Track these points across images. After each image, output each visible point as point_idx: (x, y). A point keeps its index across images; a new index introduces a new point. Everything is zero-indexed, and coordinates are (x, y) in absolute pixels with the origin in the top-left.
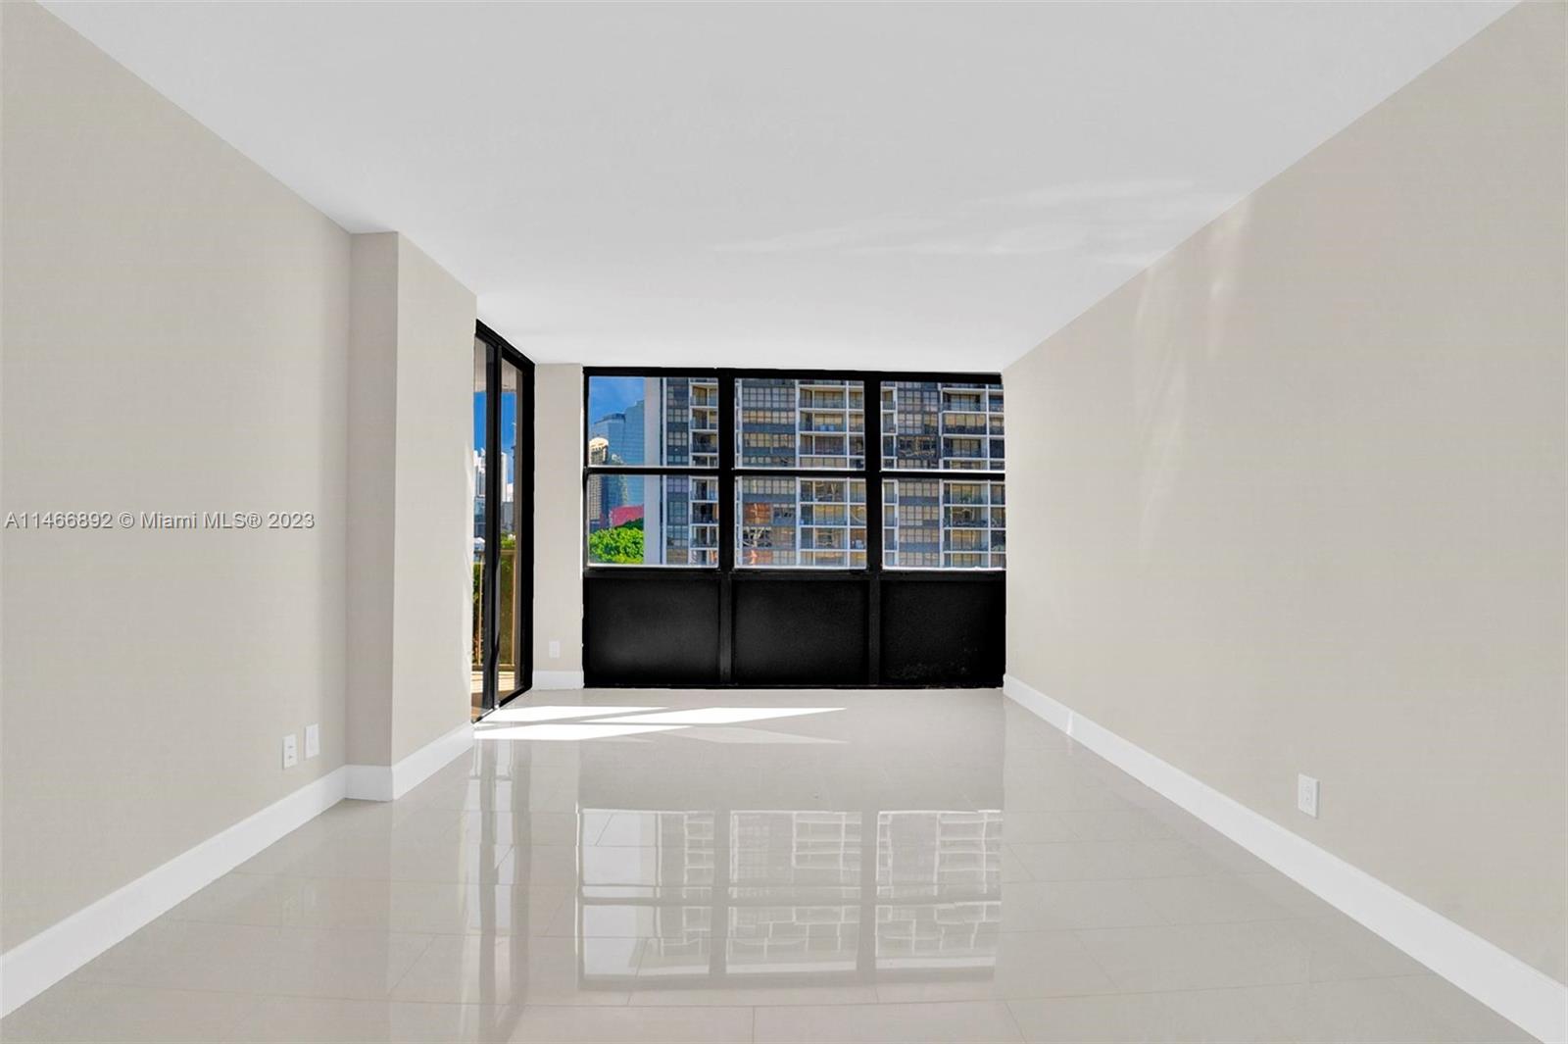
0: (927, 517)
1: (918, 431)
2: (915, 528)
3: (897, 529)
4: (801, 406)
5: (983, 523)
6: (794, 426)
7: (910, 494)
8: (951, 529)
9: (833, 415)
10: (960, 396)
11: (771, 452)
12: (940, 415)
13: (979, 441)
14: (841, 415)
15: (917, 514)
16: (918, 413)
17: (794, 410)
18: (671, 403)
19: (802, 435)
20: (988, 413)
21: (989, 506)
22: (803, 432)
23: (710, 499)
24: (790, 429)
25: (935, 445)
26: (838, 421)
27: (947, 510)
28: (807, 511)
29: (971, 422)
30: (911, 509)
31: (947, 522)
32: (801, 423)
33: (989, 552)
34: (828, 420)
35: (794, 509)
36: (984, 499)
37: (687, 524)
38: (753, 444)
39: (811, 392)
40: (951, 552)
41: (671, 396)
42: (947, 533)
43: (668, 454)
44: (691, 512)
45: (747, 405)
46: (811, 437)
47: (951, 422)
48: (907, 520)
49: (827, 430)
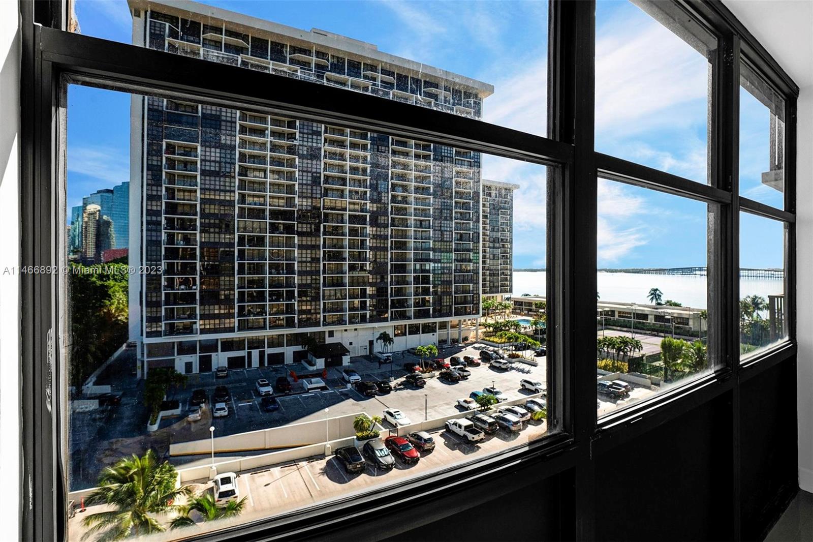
0: (314, 256)
1: (309, 208)
2: (306, 262)
3: (296, 263)
4: (238, 190)
5: (345, 259)
6: (234, 201)
7: (304, 243)
8: (327, 262)
9: (259, 196)
10: (333, 190)
11: (219, 216)
12: (322, 199)
13: (342, 215)
14: (264, 197)
15: (307, 255)
16: (310, 197)
17: (234, 192)
18: (150, 182)
19: (239, 207)
20: (348, 200)
21: (348, 250)
22: (240, 205)
23: (177, 245)
24: (231, 204)
25: (319, 216)
26: (262, 199)
27: (324, 252)
28: (242, 253)
29: (339, 205)
30: (304, 251)
31: (324, 259)
32: (238, 200)
33: (347, 275)
34: (256, 199)
35: (234, 251)
36: (345, 246)
37: (161, 261)
38: (207, 211)
39: (245, 182)
40: (327, 275)
41: (150, 177)
42: (324, 265)
43: (147, 215)
44: (163, 253)
45: (203, 186)
46: (245, 209)
47: (328, 204)
48: (302, 257)
49: (255, 205)
